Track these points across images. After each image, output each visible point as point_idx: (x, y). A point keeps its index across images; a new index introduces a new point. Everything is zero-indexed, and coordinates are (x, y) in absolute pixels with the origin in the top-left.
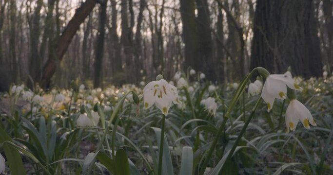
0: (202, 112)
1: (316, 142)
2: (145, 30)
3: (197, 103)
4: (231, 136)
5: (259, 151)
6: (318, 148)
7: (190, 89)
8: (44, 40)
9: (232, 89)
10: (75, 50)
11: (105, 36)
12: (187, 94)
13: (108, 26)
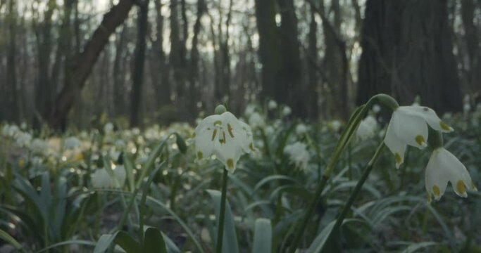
0: (286, 166)
1: (456, 209)
2: (204, 45)
3: (280, 150)
4: (330, 202)
5: (371, 223)
6: (459, 219)
7: (269, 130)
8: (58, 58)
9: (330, 130)
10: (103, 72)
11: (146, 53)
12: (264, 137)
13: (151, 39)
